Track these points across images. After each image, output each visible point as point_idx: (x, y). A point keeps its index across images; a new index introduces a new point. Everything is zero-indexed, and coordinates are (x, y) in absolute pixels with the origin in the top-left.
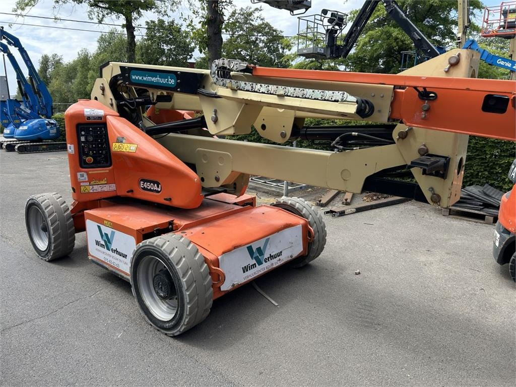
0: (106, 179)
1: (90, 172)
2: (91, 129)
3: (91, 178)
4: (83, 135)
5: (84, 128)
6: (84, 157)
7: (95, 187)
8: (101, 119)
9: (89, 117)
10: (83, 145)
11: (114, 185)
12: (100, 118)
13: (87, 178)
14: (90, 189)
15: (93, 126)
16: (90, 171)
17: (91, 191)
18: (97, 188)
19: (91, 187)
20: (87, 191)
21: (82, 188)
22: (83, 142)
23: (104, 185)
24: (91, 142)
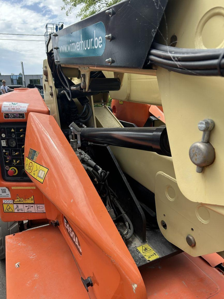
0: (32, 197)
1: (13, 188)
2: (13, 130)
3: (15, 195)
4: (3, 139)
5: (4, 128)
6: (7, 167)
7: (21, 206)
8: (23, 117)
9: (8, 114)
10: (4, 151)
11: (43, 206)
12: (21, 115)
13: (10, 195)
14: (14, 208)
15: (15, 127)
16: (14, 186)
17: (16, 211)
18: (23, 208)
19: (15, 206)
20: (10, 210)
21: (5, 206)
22: (4, 147)
23: (31, 205)
24: (14, 147)
